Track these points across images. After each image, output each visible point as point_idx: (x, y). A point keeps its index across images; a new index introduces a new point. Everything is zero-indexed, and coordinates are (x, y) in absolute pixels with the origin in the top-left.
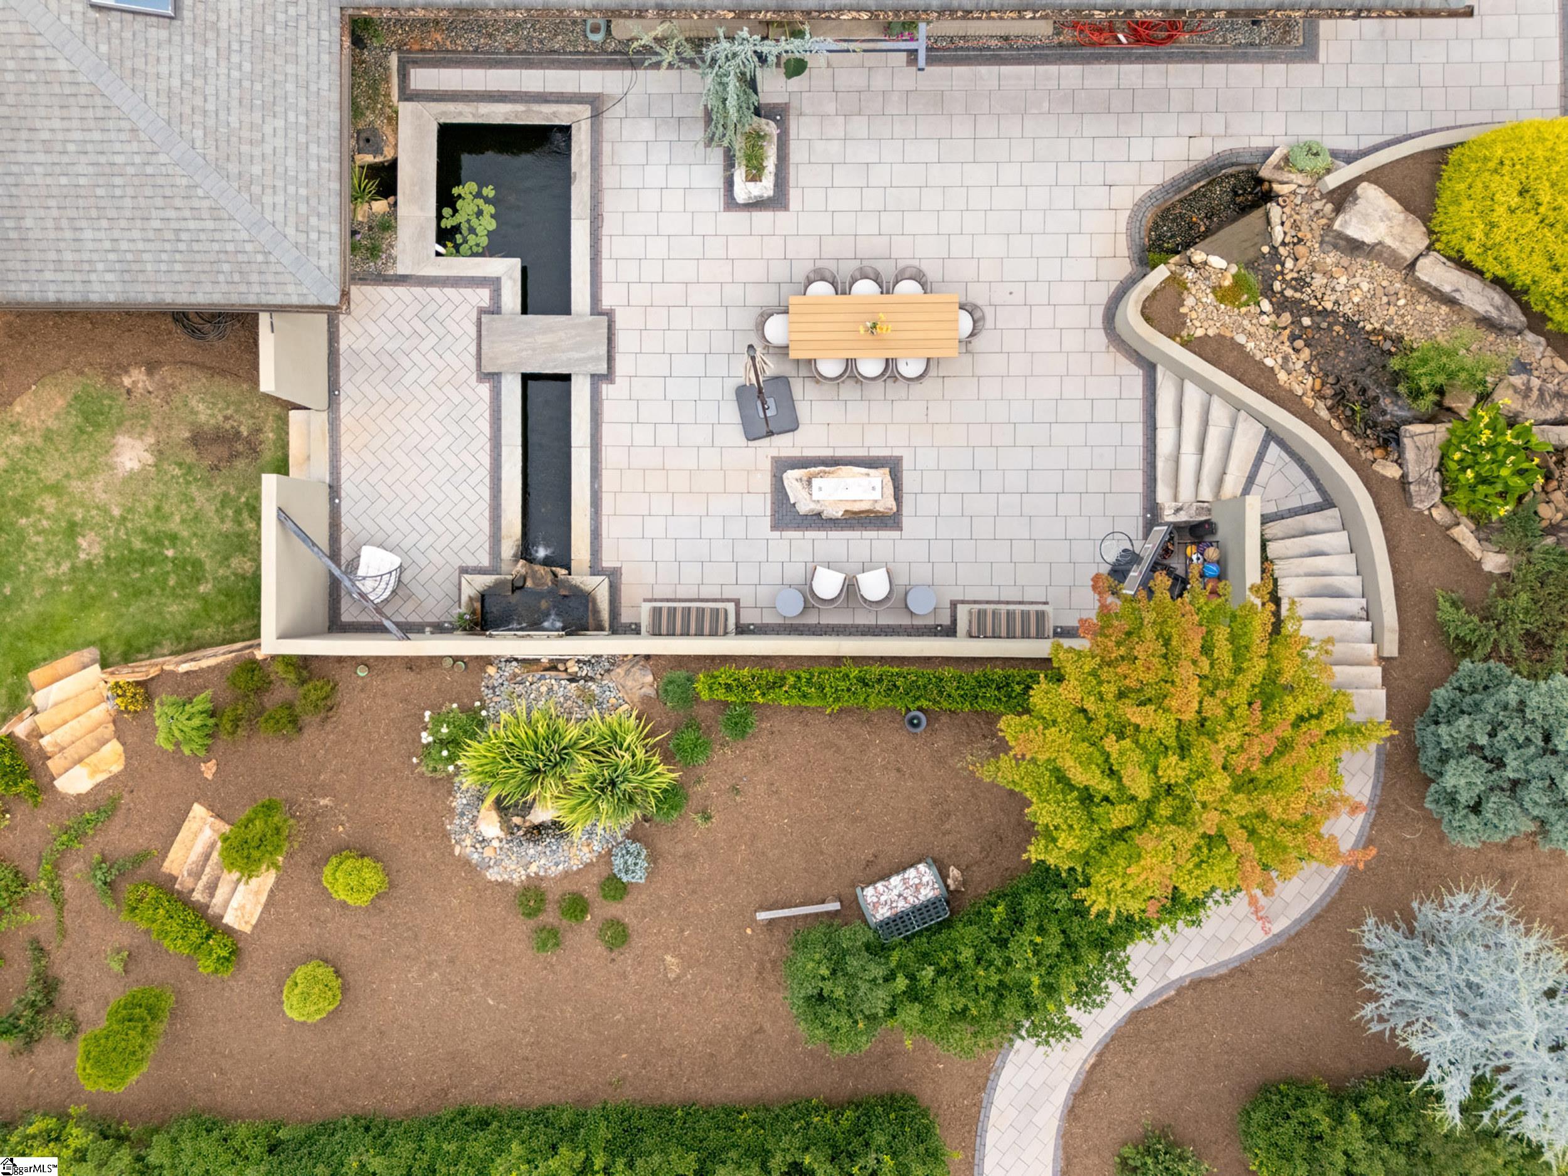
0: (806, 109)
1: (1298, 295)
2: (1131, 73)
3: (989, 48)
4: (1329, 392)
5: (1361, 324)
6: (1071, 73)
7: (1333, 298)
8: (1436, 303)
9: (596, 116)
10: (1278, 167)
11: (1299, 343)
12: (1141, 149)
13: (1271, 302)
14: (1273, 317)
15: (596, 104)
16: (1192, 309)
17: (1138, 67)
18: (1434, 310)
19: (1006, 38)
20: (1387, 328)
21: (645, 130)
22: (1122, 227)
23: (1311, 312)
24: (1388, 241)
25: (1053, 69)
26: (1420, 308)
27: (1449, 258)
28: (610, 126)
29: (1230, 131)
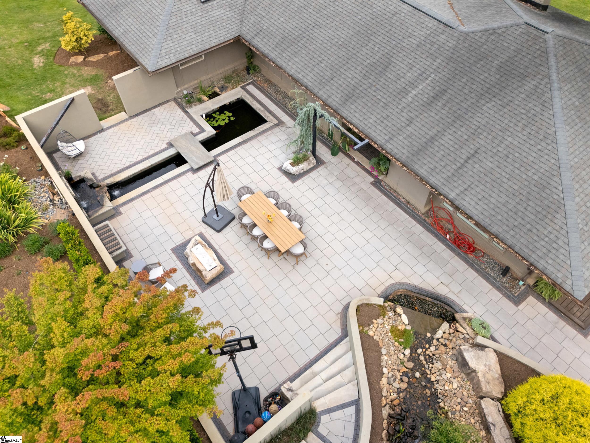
0: (329, 168)
1: (424, 362)
2: (440, 247)
3: (399, 200)
4: (398, 410)
5: (440, 400)
6: (419, 229)
7: (438, 378)
8: (482, 427)
9: (276, 125)
10: (465, 319)
11: (406, 379)
12: (420, 269)
13: (411, 354)
14: (406, 359)
15: (280, 123)
16: (378, 324)
17: (444, 247)
18: (478, 428)
19: (408, 203)
20: (449, 413)
21: (284, 137)
22: (388, 284)
23: (423, 374)
24: (480, 375)
25: (414, 222)
26: (473, 421)
27: (504, 412)
28: (277, 130)
29: (459, 295)
